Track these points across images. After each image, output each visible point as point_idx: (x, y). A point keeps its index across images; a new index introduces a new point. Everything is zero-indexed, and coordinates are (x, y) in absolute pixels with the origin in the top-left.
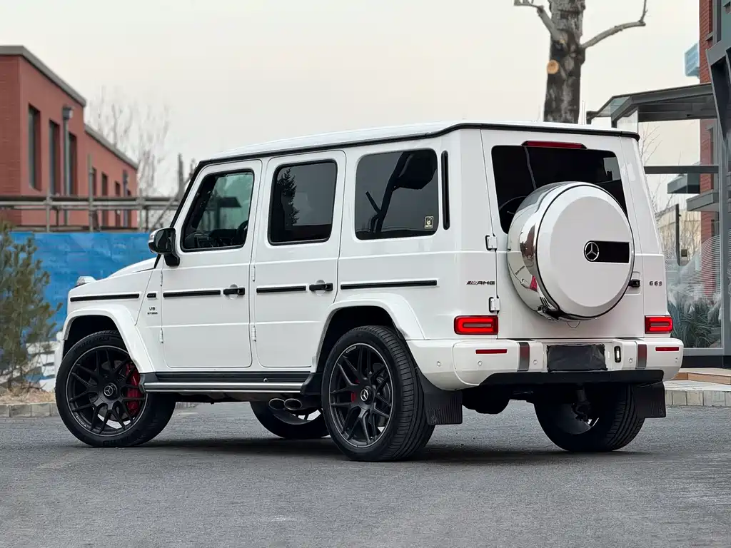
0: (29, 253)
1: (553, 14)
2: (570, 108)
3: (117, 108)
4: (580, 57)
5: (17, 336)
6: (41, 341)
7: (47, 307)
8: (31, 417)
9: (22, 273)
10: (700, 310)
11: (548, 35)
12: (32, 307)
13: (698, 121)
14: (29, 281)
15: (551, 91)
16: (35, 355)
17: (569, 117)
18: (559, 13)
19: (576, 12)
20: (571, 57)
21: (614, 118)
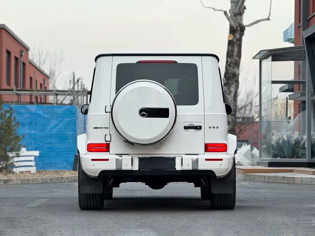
0: (11, 114)
1: (231, 15)
2: (237, 55)
3: (40, 51)
4: (242, 33)
5: (5, 149)
6: (15, 151)
7: (18, 137)
8: (13, 184)
9: (8, 122)
10: (297, 142)
11: (228, 23)
12: (11, 137)
13: (293, 62)
14: (11, 125)
15: (229, 48)
16: (12, 157)
17: (237, 59)
18: (233, 14)
19: (241, 14)
20: (238, 33)
21: (261, 60)
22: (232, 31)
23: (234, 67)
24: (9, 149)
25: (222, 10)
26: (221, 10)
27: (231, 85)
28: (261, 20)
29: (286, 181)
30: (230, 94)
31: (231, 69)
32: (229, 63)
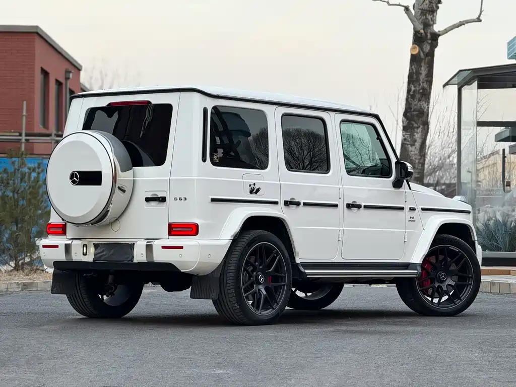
0: (39, 173)
2: (426, 79)
4: (434, 42)
5: (28, 232)
8: (37, 291)
9: (33, 187)
12: (40, 212)
14: (38, 193)
15: (413, 67)
17: (426, 86)
18: (420, 11)
19: (433, 11)
20: (428, 43)
21: (460, 86)
22: (418, 39)
23: (420, 100)
24: (35, 232)
25: (401, 4)
26: (399, 5)
27: (416, 129)
28: (468, 22)
29: (496, 289)
30: (414, 145)
31: (415, 104)
32: (411, 93)
